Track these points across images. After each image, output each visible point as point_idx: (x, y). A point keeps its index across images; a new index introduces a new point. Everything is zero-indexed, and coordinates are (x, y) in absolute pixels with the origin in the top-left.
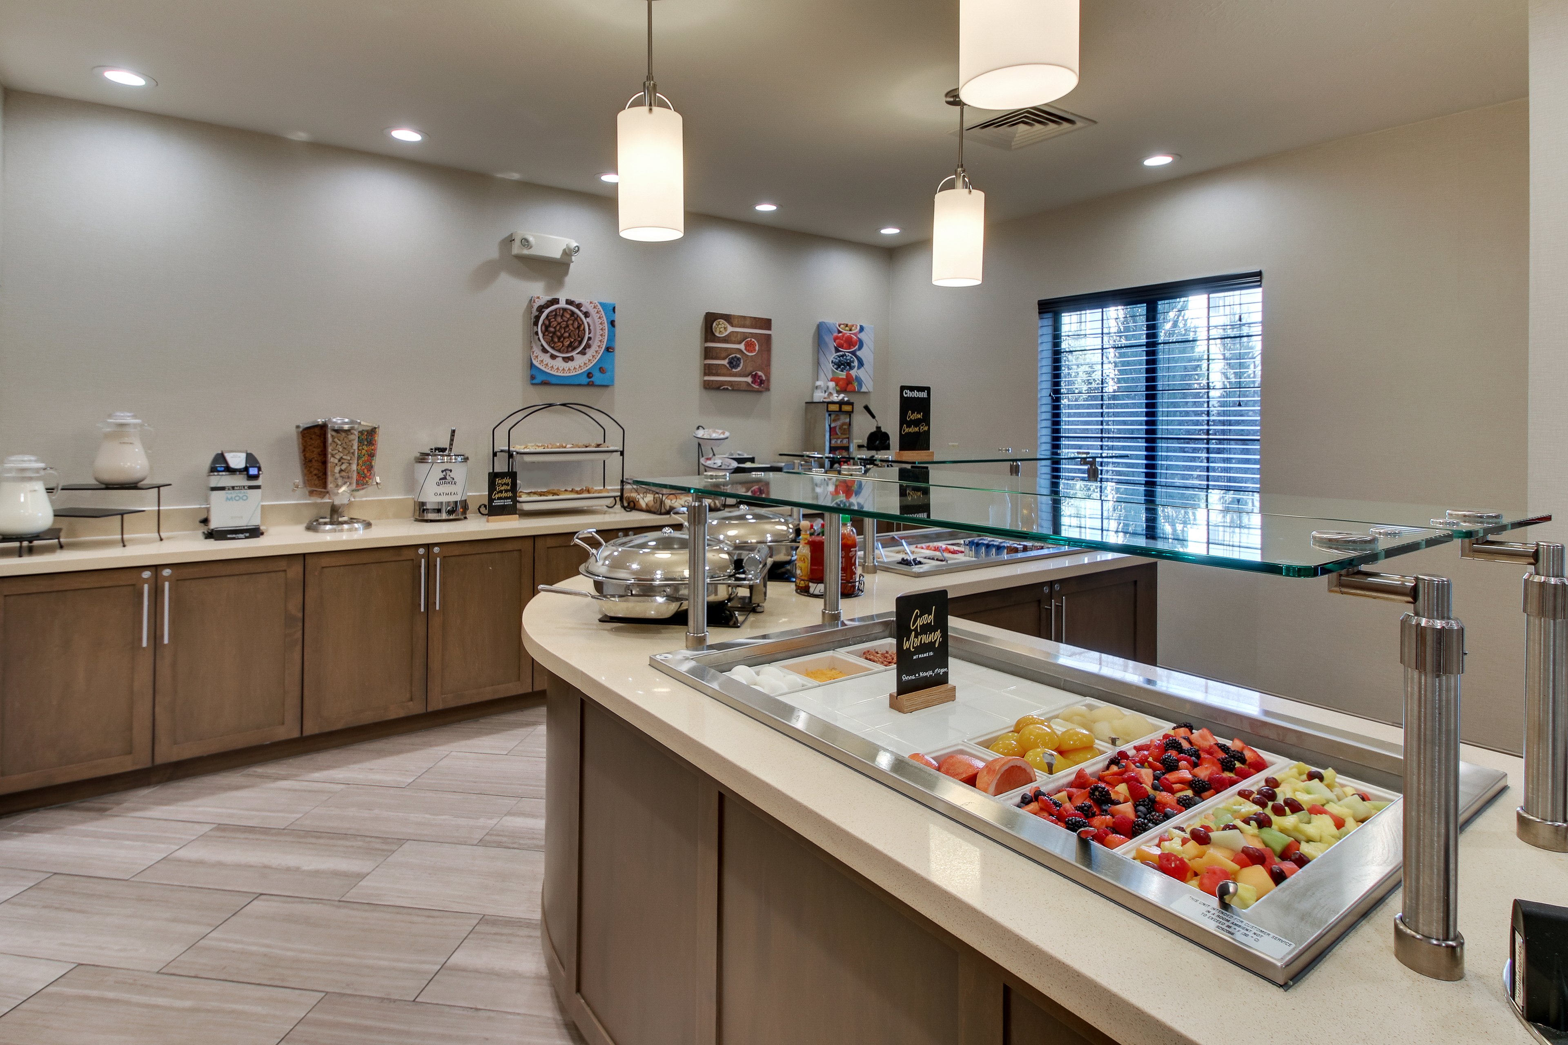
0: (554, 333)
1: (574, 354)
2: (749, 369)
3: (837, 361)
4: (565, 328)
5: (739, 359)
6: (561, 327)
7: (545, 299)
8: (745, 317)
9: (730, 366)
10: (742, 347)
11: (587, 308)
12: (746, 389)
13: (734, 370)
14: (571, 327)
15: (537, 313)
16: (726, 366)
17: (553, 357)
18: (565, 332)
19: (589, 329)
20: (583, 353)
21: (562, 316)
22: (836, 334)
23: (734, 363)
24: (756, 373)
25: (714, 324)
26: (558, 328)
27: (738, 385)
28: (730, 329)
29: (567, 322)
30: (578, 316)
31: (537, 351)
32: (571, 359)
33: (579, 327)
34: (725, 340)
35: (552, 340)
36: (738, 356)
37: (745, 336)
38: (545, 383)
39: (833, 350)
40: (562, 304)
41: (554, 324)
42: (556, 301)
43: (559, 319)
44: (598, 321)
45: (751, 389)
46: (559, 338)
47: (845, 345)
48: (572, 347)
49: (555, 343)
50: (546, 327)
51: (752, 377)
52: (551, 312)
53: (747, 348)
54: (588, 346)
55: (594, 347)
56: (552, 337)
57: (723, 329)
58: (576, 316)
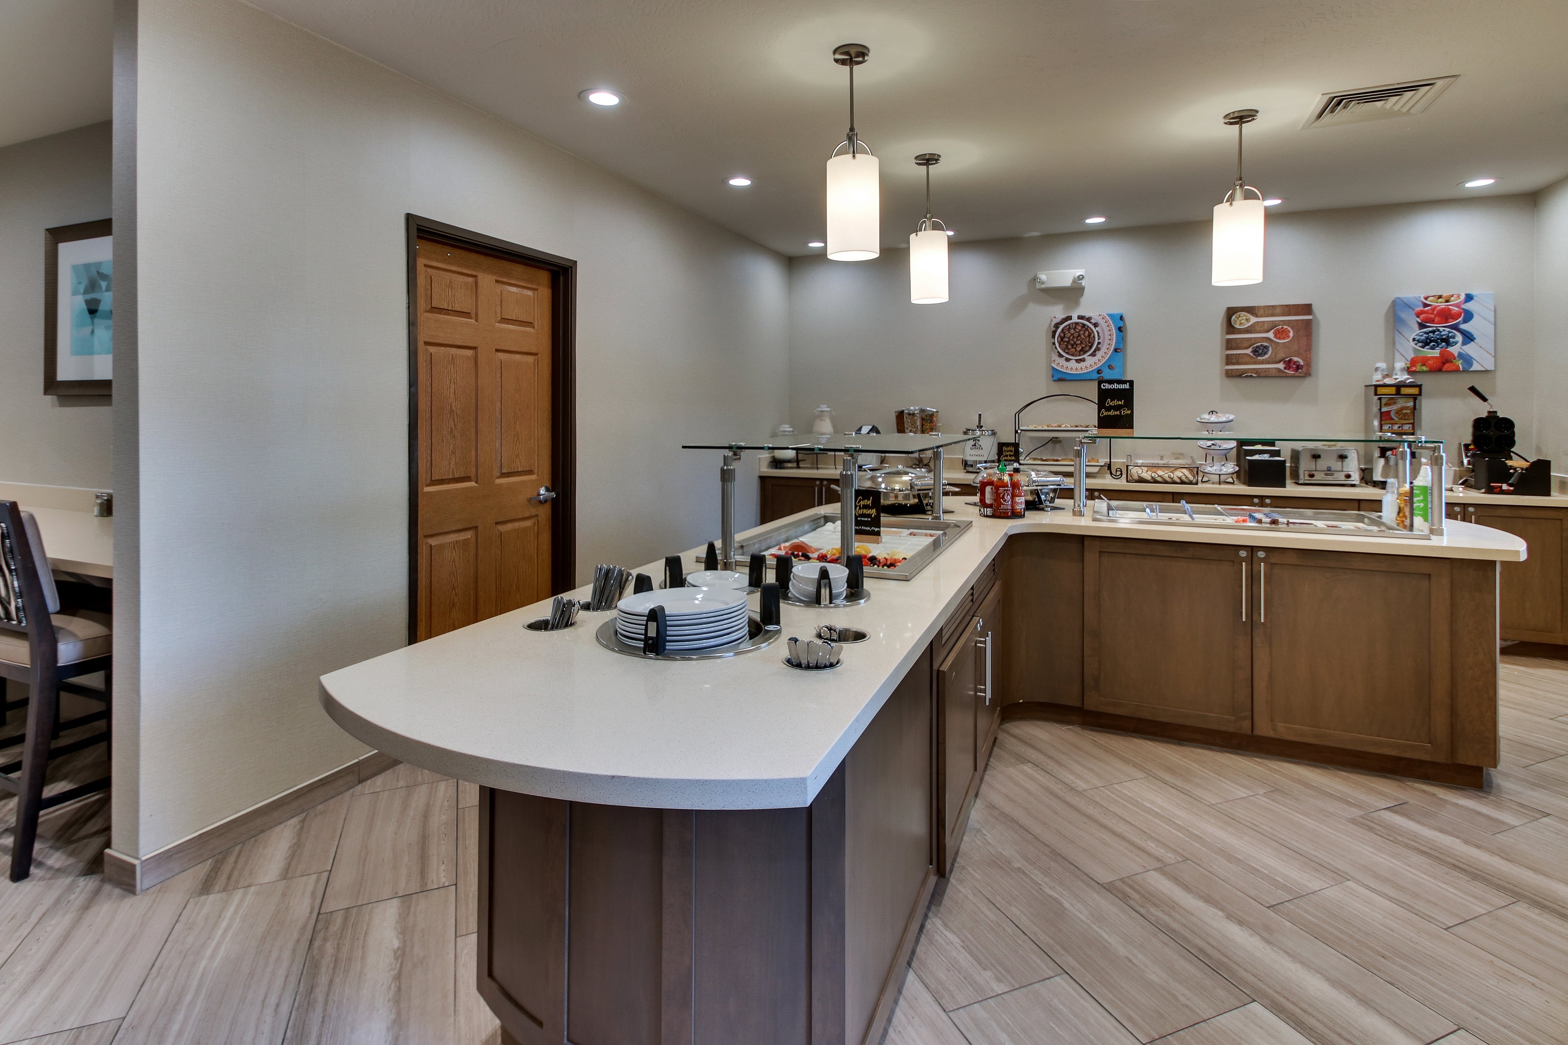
0: (1068, 342)
1: (1085, 356)
2: (1281, 355)
3: (1422, 338)
4: (1077, 337)
5: (1265, 347)
6: (1074, 337)
7: (1061, 316)
8: (1273, 307)
9: (1254, 354)
10: (1271, 335)
11: (1095, 319)
12: (1277, 375)
13: (1259, 358)
14: (1082, 336)
15: (1054, 329)
16: (1248, 354)
17: (1068, 360)
18: (1077, 340)
19: (1098, 336)
20: (1093, 355)
21: (1075, 328)
22: (1421, 308)
23: (1260, 351)
24: (1290, 360)
25: (1234, 317)
26: (1071, 338)
27: (1265, 372)
28: (1253, 320)
29: (1079, 332)
30: (1088, 327)
31: (1055, 357)
32: (1083, 360)
33: (1089, 336)
34: (1247, 331)
35: (1067, 347)
36: (1265, 344)
37: (1273, 325)
38: (1061, 380)
39: (1416, 326)
40: (1075, 319)
41: (1068, 335)
42: (1070, 318)
43: (1072, 331)
44: (1106, 329)
45: (1284, 375)
46: (1072, 345)
47: (1437, 319)
48: (1083, 351)
49: (1069, 349)
50: (1062, 339)
51: (1285, 362)
52: (1066, 326)
53: (1278, 336)
54: (1098, 349)
55: (1104, 349)
56: (1066, 345)
57: (1243, 321)
58: (1086, 327)
